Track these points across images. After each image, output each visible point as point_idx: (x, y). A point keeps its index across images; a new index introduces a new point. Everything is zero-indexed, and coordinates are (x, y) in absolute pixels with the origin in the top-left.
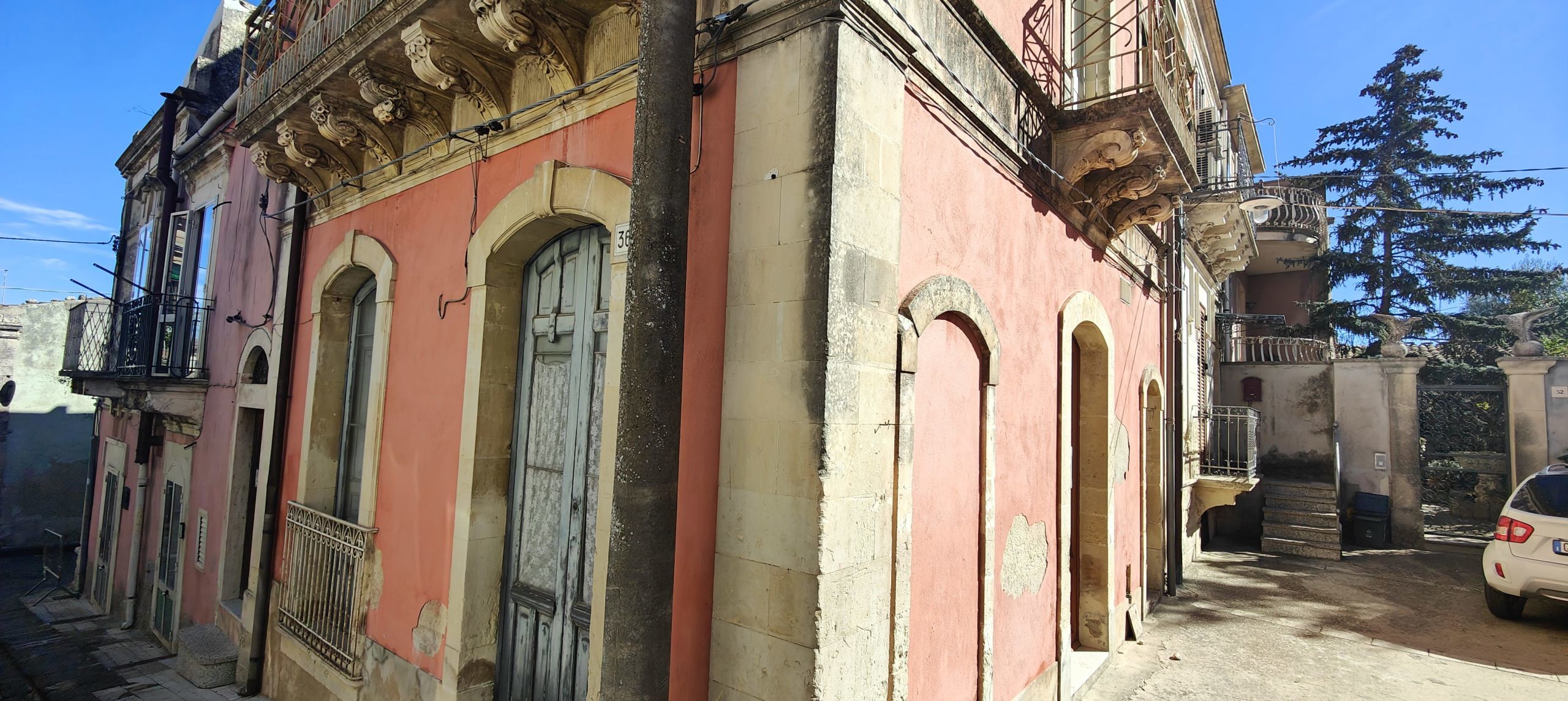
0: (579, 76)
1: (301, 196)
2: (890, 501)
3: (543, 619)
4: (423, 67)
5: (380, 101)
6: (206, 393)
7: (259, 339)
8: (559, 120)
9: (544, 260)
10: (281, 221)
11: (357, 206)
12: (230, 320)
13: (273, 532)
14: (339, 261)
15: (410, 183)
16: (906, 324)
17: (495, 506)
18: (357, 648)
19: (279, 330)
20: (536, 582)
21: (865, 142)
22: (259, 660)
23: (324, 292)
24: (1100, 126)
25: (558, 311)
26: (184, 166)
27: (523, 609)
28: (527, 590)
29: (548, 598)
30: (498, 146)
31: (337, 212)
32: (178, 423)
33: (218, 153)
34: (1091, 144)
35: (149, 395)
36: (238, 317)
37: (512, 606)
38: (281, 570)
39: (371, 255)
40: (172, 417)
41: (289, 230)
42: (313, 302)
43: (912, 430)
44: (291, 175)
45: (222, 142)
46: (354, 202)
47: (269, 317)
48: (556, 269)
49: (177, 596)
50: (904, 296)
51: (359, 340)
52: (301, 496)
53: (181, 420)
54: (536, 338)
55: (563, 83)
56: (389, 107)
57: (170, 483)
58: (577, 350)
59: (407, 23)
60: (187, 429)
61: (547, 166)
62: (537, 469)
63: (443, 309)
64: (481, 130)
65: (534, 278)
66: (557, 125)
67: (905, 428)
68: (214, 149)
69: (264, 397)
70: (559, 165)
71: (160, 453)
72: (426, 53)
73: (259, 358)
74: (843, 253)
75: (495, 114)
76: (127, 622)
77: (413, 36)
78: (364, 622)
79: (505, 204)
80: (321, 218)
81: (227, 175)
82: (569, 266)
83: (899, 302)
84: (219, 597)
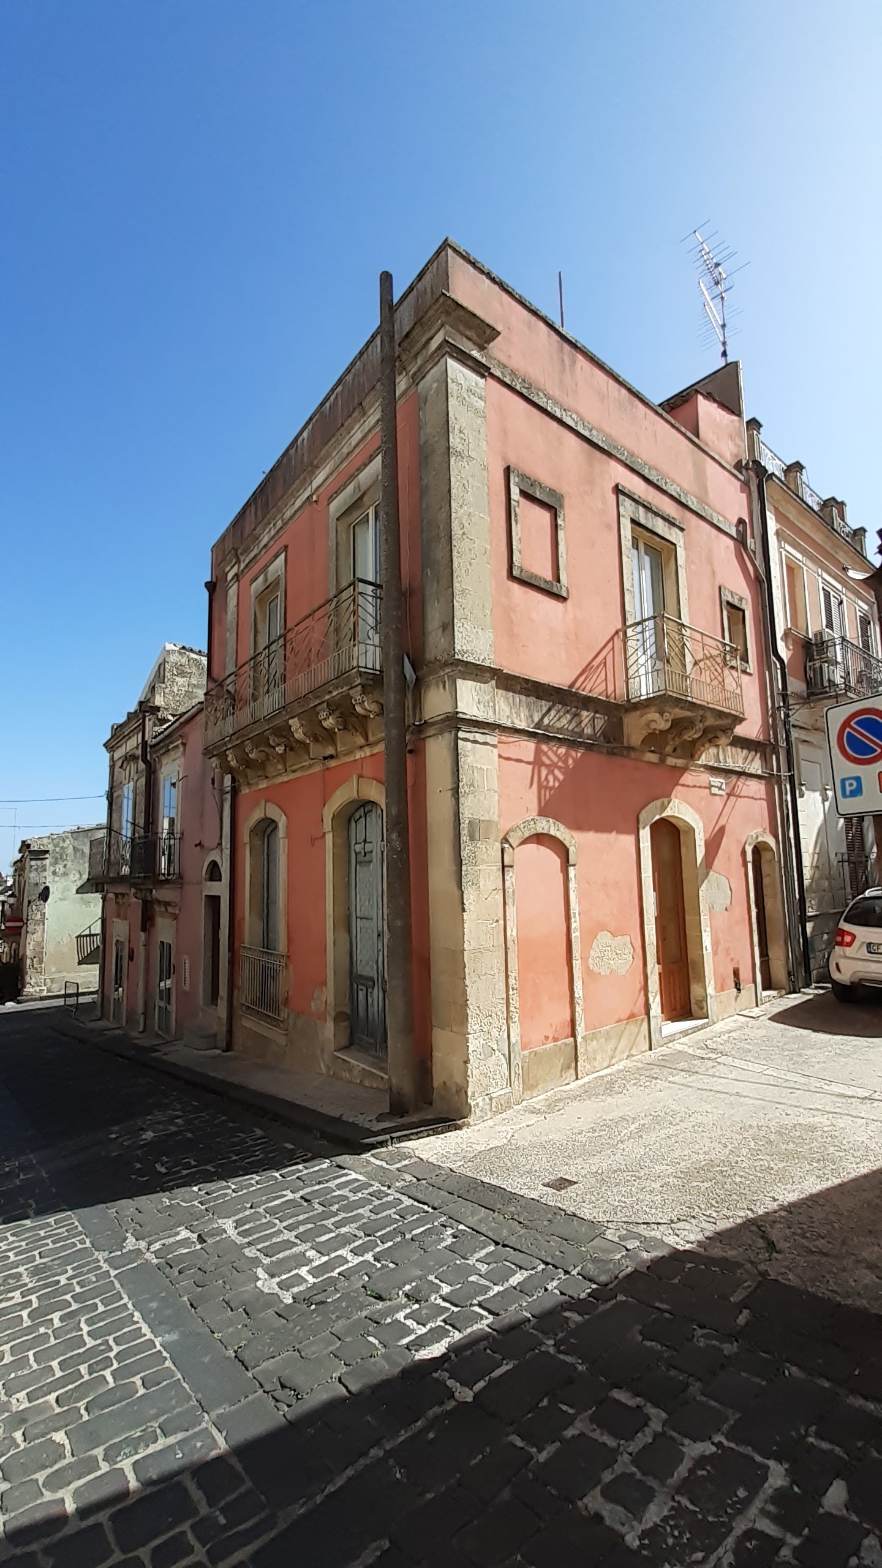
0: (366, 738)
1: (233, 780)
2: (502, 922)
3: (370, 990)
4: (299, 735)
5: (278, 745)
6: (181, 888)
7: (214, 856)
8: (359, 755)
9: (357, 816)
10: (222, 792)
11: (265, 786)
12: (196, 846)
13: (232, 962)
14: (257, 815)
15: (292, 776)
16: (506, 846)
17: (343, 937)
18: (284, 1014)
19: (227, 852)
20: (365, 973)
21: (476, 774)
22: (230, 1032)
23: (251, 831)
24: (647, 710)
25: (365, 841)
26: (156, 752)
27: (360, 987)
28: (361, 977)
29: (372, 979)
30: (332, 763)
31: (254, 788)
32: (165, 907)
33: (177, 747)
34: (644, 720)
35: (154, 891)
36: (200, 844)
37: (355, 986)
38: (239, 981)
39: (273, 812)
40: (159, 902)
41: (228, 796)
42: (245, 836)
43: (513, 891)
44: (230, 770)
45: (180, 742)
46: (263, 785)
47: (220, 844)
48: (363, 819)
49: (172, 1008)
50: (506, 832)
51: (268, 855)
52: (246, 941)
53: (167, 904)
54: (356, 854)
55: (361, 741)
56: (283, 748)
57: (162, 943)
58: (374, 860)
59: (292, 718)
60: (170, 909)
61: (355, 777)
62: (361, 918)
63: (313, 841)
64: (325, 758)
65: (353, 824)
66: (358, 757)
67: (509, 891)
68: (175, 744)
69: (220, 888)
70: (360, 776)
71: (153, 925)
72: (300, 730)
73: (214, 865)
74: (467, 822)
75: (330, 751)
76: (141, 1029)
77: (294, 723)
78: (286, 1001)
79: (338, 792)
80: (245, 791)
81: (182, 759)
82: (368, 818)
83: (502, 835)
84: (201, 1002)
